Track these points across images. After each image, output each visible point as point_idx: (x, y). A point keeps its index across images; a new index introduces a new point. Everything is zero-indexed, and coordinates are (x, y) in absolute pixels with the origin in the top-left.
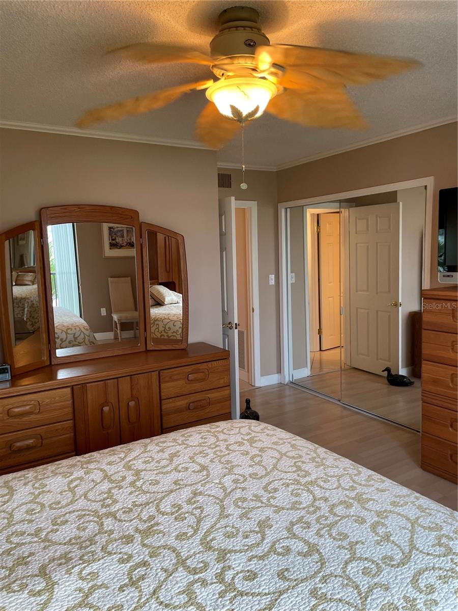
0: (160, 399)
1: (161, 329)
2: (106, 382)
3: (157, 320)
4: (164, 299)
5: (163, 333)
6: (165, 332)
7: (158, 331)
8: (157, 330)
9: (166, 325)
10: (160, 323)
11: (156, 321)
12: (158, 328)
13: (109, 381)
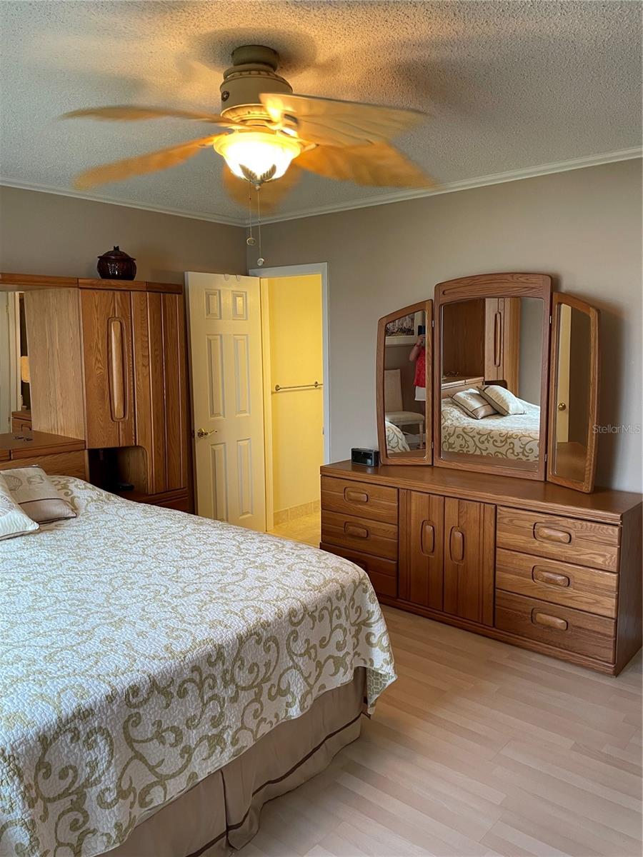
0: (495, 547)
1: (517, 449)
2: (431, 496)
3: (511, 437)
4: (508, 406)
5: (521, 456)
6: (524, 455)
7: (513, 453)
8: (511, 451)
9: (525, 445)
10: (516, 442)
11: (509, 438)
12: (512, 449)
13: (434, 496)
